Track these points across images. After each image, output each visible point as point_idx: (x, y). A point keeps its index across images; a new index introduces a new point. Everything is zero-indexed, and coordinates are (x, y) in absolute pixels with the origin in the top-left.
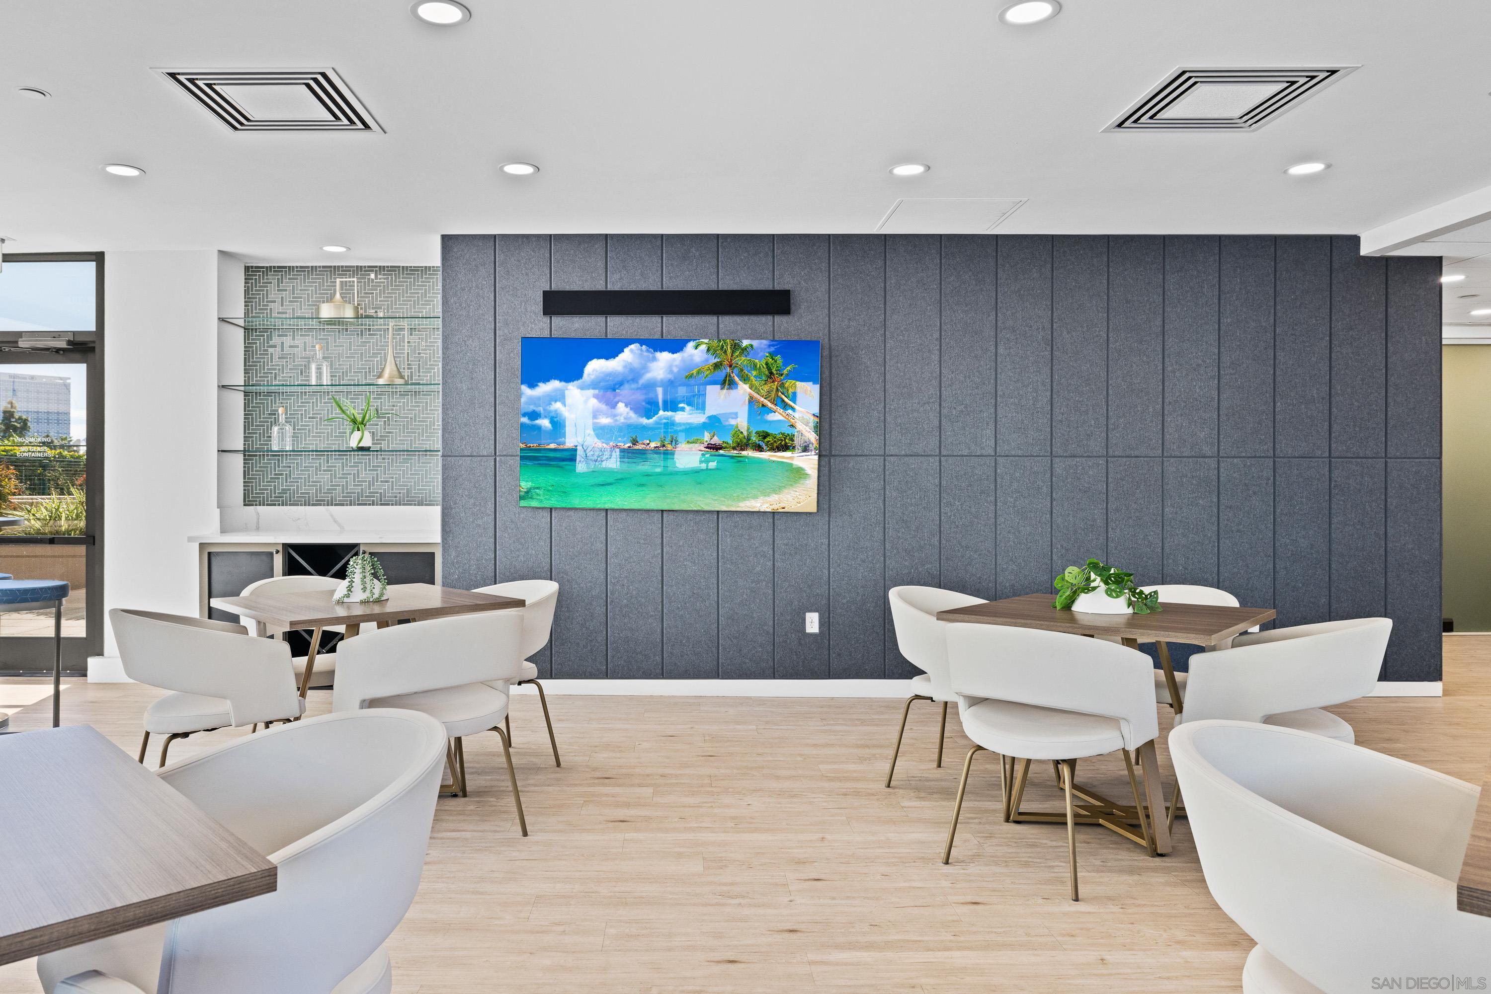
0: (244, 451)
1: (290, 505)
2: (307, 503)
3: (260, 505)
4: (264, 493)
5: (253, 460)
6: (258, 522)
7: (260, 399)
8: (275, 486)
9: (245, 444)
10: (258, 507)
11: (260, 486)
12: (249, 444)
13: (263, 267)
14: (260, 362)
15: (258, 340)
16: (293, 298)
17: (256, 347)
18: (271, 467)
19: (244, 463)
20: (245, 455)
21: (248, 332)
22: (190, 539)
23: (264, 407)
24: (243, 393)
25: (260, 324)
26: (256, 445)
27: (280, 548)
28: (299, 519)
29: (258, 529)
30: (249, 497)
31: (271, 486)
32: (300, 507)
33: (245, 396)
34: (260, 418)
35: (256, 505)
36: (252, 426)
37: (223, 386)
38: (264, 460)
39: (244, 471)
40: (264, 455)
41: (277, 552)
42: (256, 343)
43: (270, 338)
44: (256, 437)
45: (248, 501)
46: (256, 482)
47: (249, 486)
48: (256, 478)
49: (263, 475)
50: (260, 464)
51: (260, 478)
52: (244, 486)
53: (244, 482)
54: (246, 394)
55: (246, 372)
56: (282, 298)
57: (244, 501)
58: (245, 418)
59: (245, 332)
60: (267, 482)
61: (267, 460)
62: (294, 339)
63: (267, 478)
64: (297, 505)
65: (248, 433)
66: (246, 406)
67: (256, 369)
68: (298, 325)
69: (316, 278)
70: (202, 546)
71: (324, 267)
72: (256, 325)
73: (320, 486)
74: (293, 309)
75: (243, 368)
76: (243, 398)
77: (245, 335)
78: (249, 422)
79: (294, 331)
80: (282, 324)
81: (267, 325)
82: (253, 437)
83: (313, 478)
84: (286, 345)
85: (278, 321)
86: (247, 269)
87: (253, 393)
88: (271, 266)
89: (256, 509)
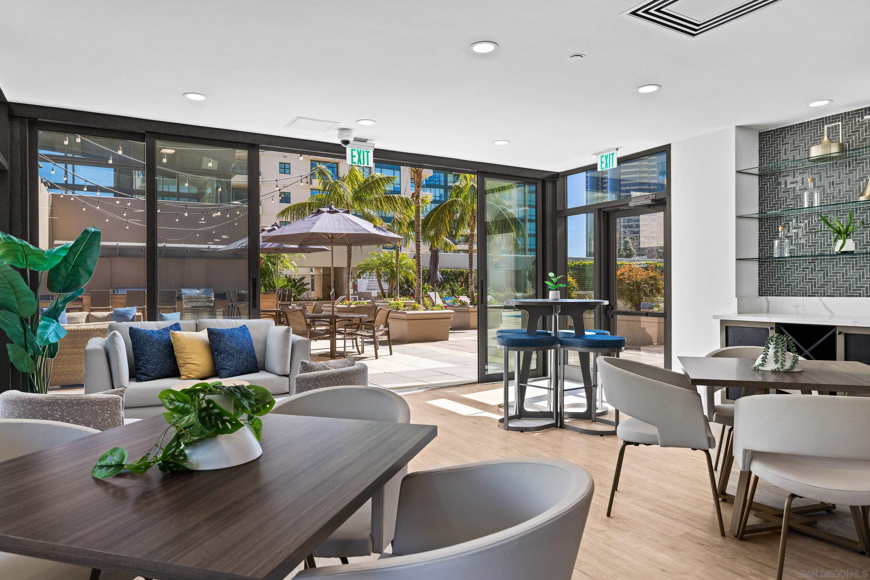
0: (759, 258)
1: (792, 296)
2: (805, 295)
3: (770, 296)
4: (772, 288)
5: (765, 264)
6: (768, 308)
7: (770, 223)
8: (780, 282)
9: (759, 254)
10: (768, 297)
11: (770, 282)
12: (762, 254)
13: (771, 131)
14: (770, 197)
15: (768, 182)
16: (794, 147)
17: (767, 187)
18: (778, 269)
19: (759, 267)
20: (759, 262)
21: (762, 177)
22: (715, 317)
23: (772, 228)
24: (758, 220)
25: (769, 171)
26: (767, 254)
27: (774, 326)
28: (798, 306)
29: (768, 312)
30: (762, 290)
31: (778, 282)
32: (799, 297)
33: (759, 221)
34: (770, 235)
35: (767, 296)
36: (765, 241)
37: (740, 217)
38: (773, 264)
39: (759, 273)
40: (772, 261)
41: (772, 328)
42: (767, 184)
43: (776, 179)
44: (767, 249)
45: (762, 293)
46: (767, 280)
47: (762, 283)
48: (767, 277)
49: (772, 274)
50: (770, 267)
51: (770, 277)
52: (759, 283)
53: (759, 280)
54: (760, 220)
55: (760, 204)
56: (785, 149)
57: (759, 293)
58: (759, 237)
59: (759, 178)
60: (775, 280)
61: (775, 264)
62: (794, 177)
63: (775, 277)
64: (797, 296)
65: (762, 247)
66: (760, 228)
67: (767, 202)
68: (797, 167)
69: (811, 130)
70: (722, 322)
71: (817, 120)
72: (767, 172)
73: (815, 282)
74: (794, 156)
75: (758, 202)
76: (758, 223)
77: (759, 180)
78: (762, 239)
79: (794, 172)
80: (786, 168)
81: (775, 170)
82: (765, 249)
83: (809, 276)
84: (789, 182)
85: (783, 166)
86: (760, 134)
87: (765, 218)
88: (777, 129)
89: (767, 298)
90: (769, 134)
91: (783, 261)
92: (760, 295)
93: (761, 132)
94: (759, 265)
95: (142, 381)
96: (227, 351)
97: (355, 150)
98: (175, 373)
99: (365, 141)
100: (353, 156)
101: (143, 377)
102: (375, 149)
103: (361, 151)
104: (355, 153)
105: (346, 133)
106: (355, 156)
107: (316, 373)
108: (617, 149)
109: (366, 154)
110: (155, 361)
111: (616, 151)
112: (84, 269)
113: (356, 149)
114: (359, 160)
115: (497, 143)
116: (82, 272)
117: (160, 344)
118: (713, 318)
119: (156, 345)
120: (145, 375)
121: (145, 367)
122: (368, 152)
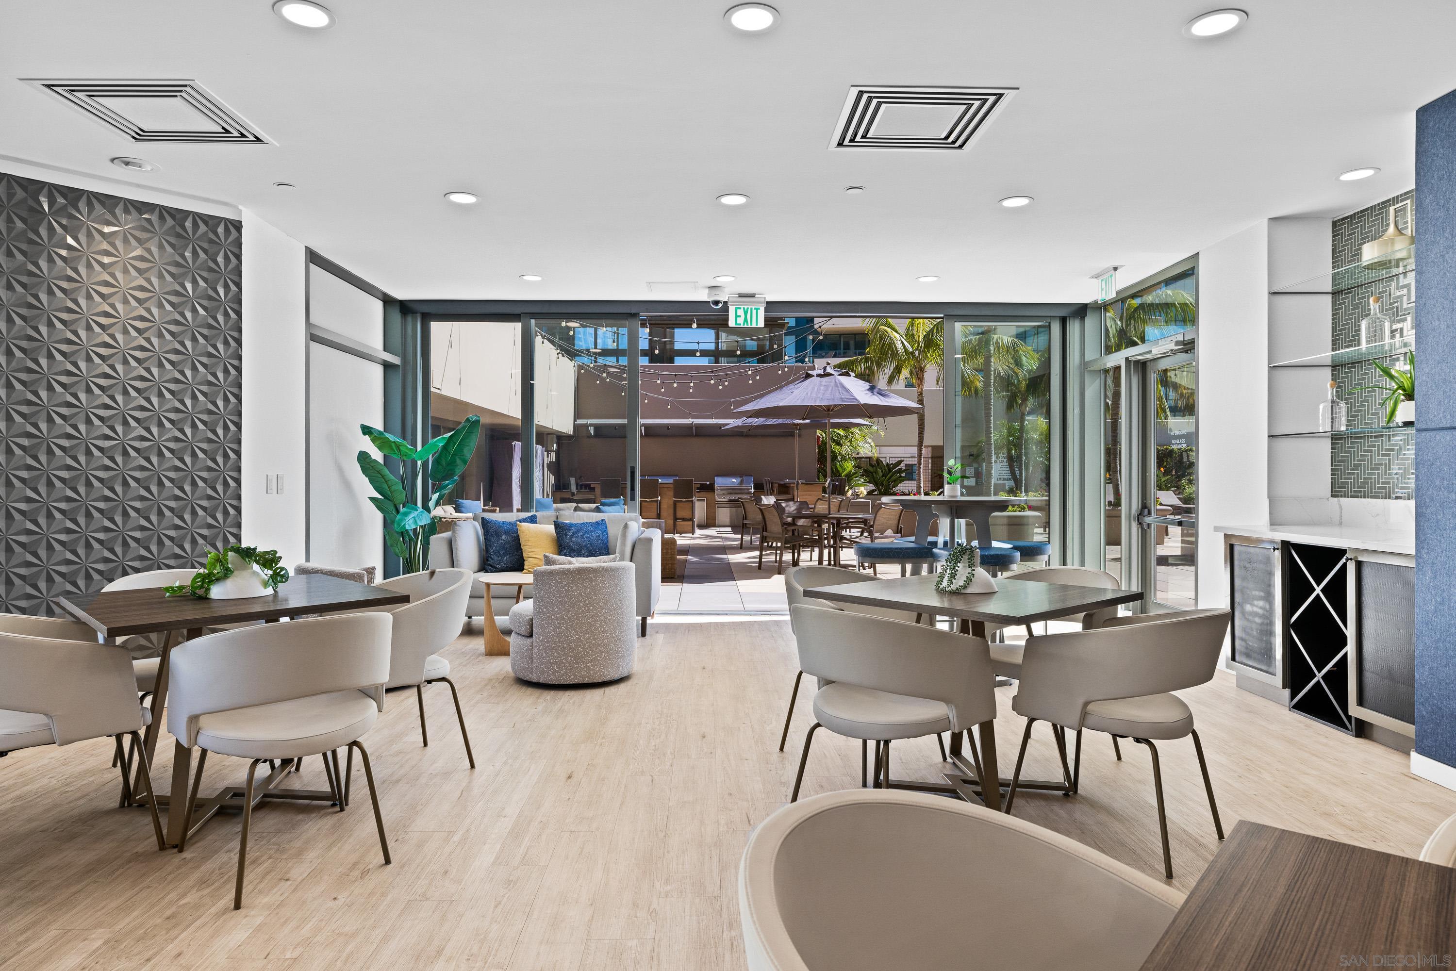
1: (1371, 497)
2: (1388, 495)
4: (1348, 483)
5: (1338, 444)
6: (1341, 517)
7: (1345, 373)
8: (1358, 474)
10: (1343, 499)
11: (1344, 474)
13: (1348, 217)
14: (1346, 328)
15: (1343, 303)
17: (1342, 312)
18: (1354, 452)
19: (1332, 449)
20: (1332, 440)
21: (1335, 297)
23: (1348, 382)
24: (1330, 370)
25: (1345, 285)
27: (1279, 546)
29: (1340, 524)
30: (1335, 488)
31: (1354, 474)
32: (1379, 500)
33: (1333, 371)
35: (1341, 496)
37: (1277, 366)
38: (1348, 444)
39: (1332, 457)
41: (1275, 549)
42: (1342, 308)
43: (1353, 298)
45: (1336, 491)
46: (1341, 470)
47: (1336, 474)
48: (1342, 465)
49: (1348, 461)
50: (1344, 448)
51: (1345, 465)
52: (1331, 475)
53: (1332, 470)
54: (1335, 369)
55: (1334, 342)
57: (1330, 491)
59: (1332, 299)
60: (1351, 470)
61: (1351, 443)
63: (1351, 465)
64: (1378, 497)
67: (1342, 338)
70: (1226, 537)
72: (1342, 287)
75: (1330, 339)
76: (1330, 374)
77: (1332, 302)
80: (1363, 279)
81: (1351, 284)
85: (1361, 276)
86: (1334, 224)
87: (1339, 366)
88: (1355, 214)
89: (1339, 501)
90: (1345, 223)
91: (1361, 438)
92: (1332, 496)
93: (1335, 220)
94: (1332, 444)
95: (488, 572)
96: (570, 546)
97: (740, 308)
98: (519, 566)
99: (753, 296)
100: (737, 316)
101: (489, 568)
102: (767, 303)
103: (748, 308)
104: (741, 312)
105: (714, 292)
106: (740, 316)
107: (560, 566)
108: (1115, 269)
109: (754, 311)
110: (501, 552)
111: (1113, 271)
112: (460, 458)
113: (742, 307)
114: (746, 320)
115: (922, 280)
116: (458, 461)
117: (508, 535)
118: (1215, 531)
119: (504, 537)
120: (492, 566)
121: (492, 559)
122: (757, 309)
